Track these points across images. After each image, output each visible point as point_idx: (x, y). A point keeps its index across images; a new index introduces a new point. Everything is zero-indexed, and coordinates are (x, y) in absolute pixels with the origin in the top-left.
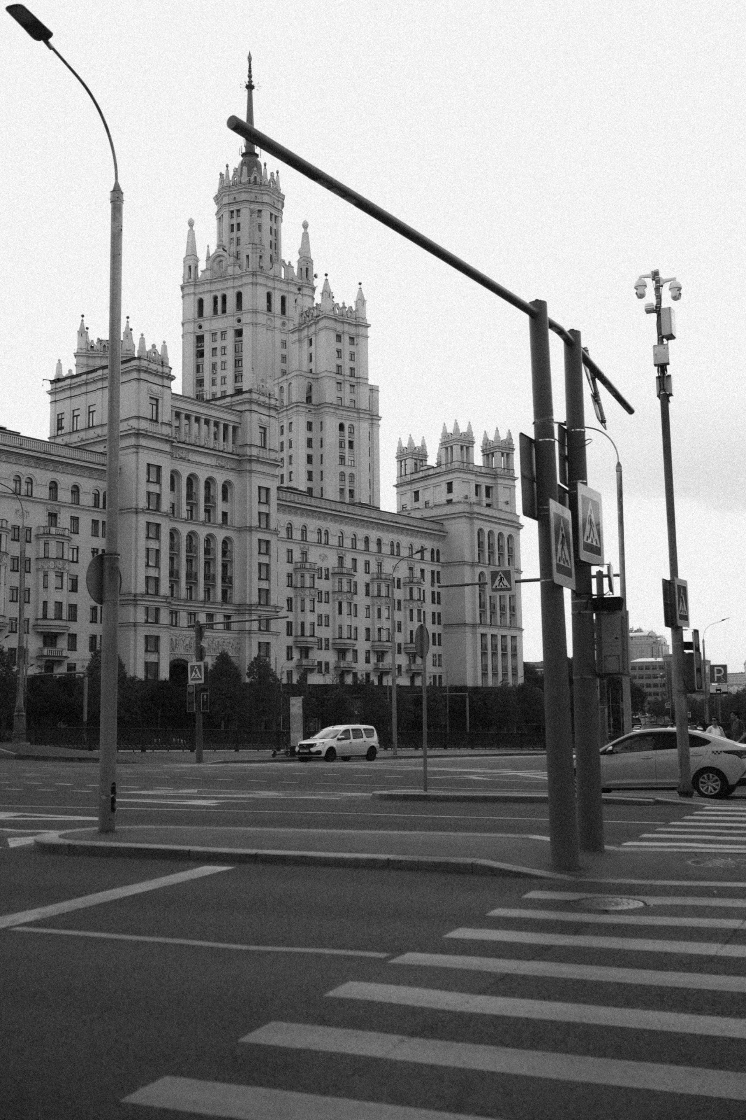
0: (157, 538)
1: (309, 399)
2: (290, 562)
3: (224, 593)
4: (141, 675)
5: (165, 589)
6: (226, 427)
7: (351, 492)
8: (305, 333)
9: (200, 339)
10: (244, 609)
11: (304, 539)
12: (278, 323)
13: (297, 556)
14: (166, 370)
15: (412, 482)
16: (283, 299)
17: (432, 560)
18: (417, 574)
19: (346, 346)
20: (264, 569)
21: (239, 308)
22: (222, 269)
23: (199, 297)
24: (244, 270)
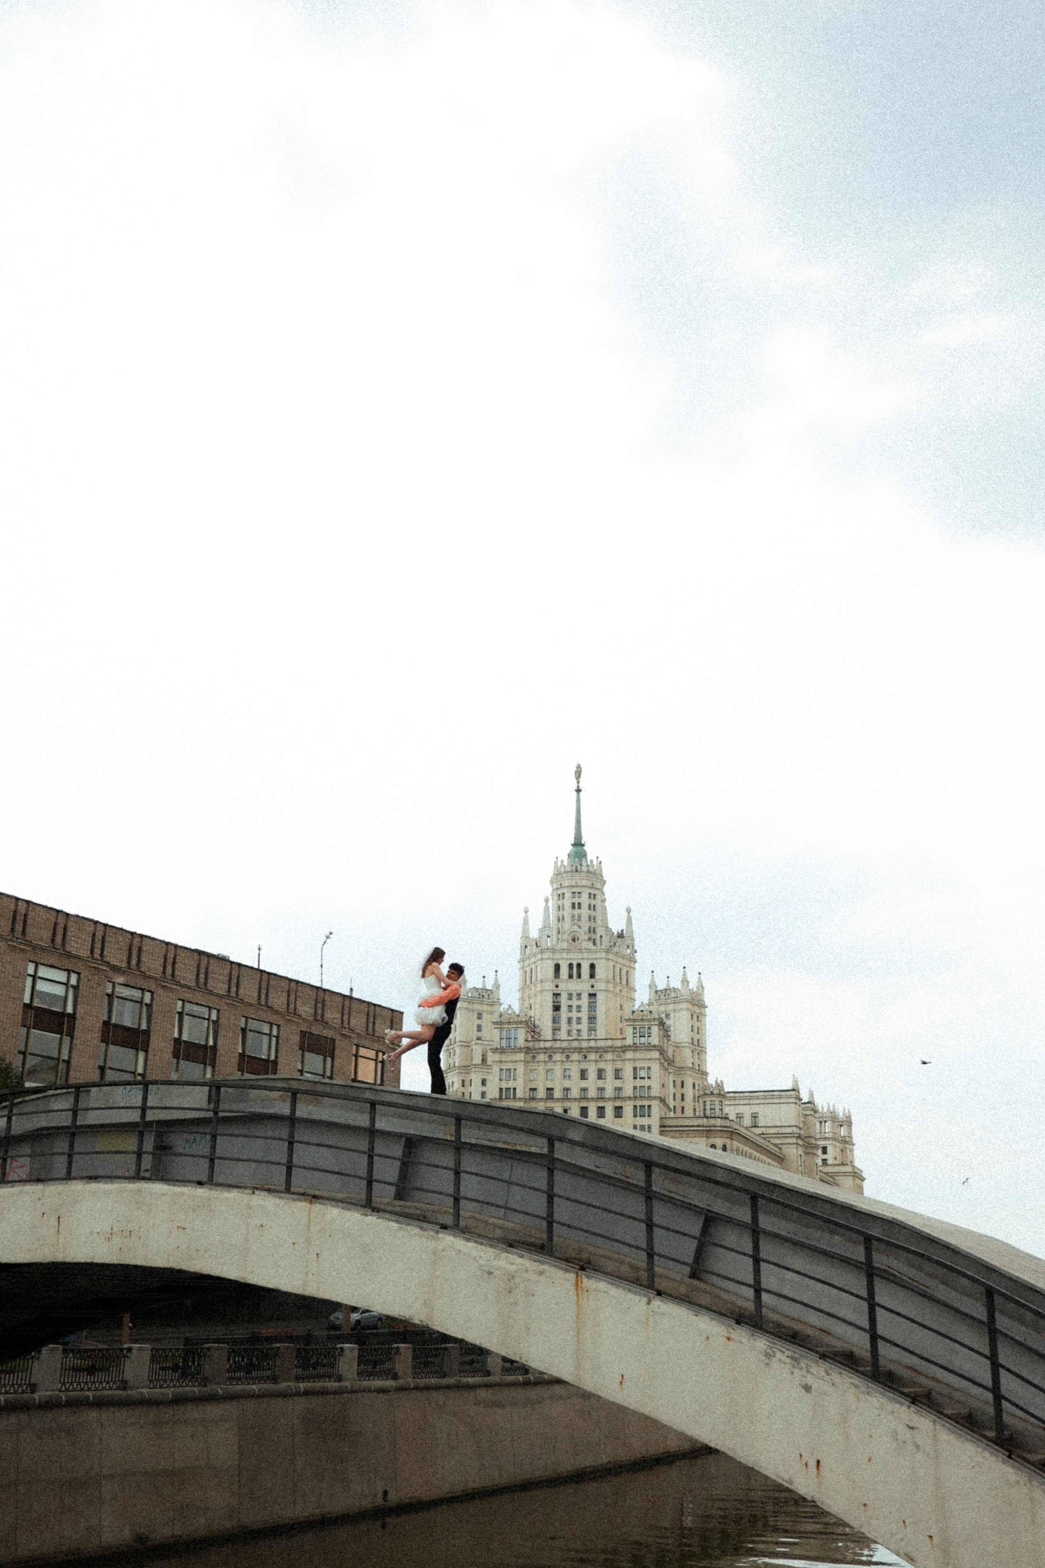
21: (592, 976)
22: (577, 942)
23: (555, 962)
24: (599, 947)
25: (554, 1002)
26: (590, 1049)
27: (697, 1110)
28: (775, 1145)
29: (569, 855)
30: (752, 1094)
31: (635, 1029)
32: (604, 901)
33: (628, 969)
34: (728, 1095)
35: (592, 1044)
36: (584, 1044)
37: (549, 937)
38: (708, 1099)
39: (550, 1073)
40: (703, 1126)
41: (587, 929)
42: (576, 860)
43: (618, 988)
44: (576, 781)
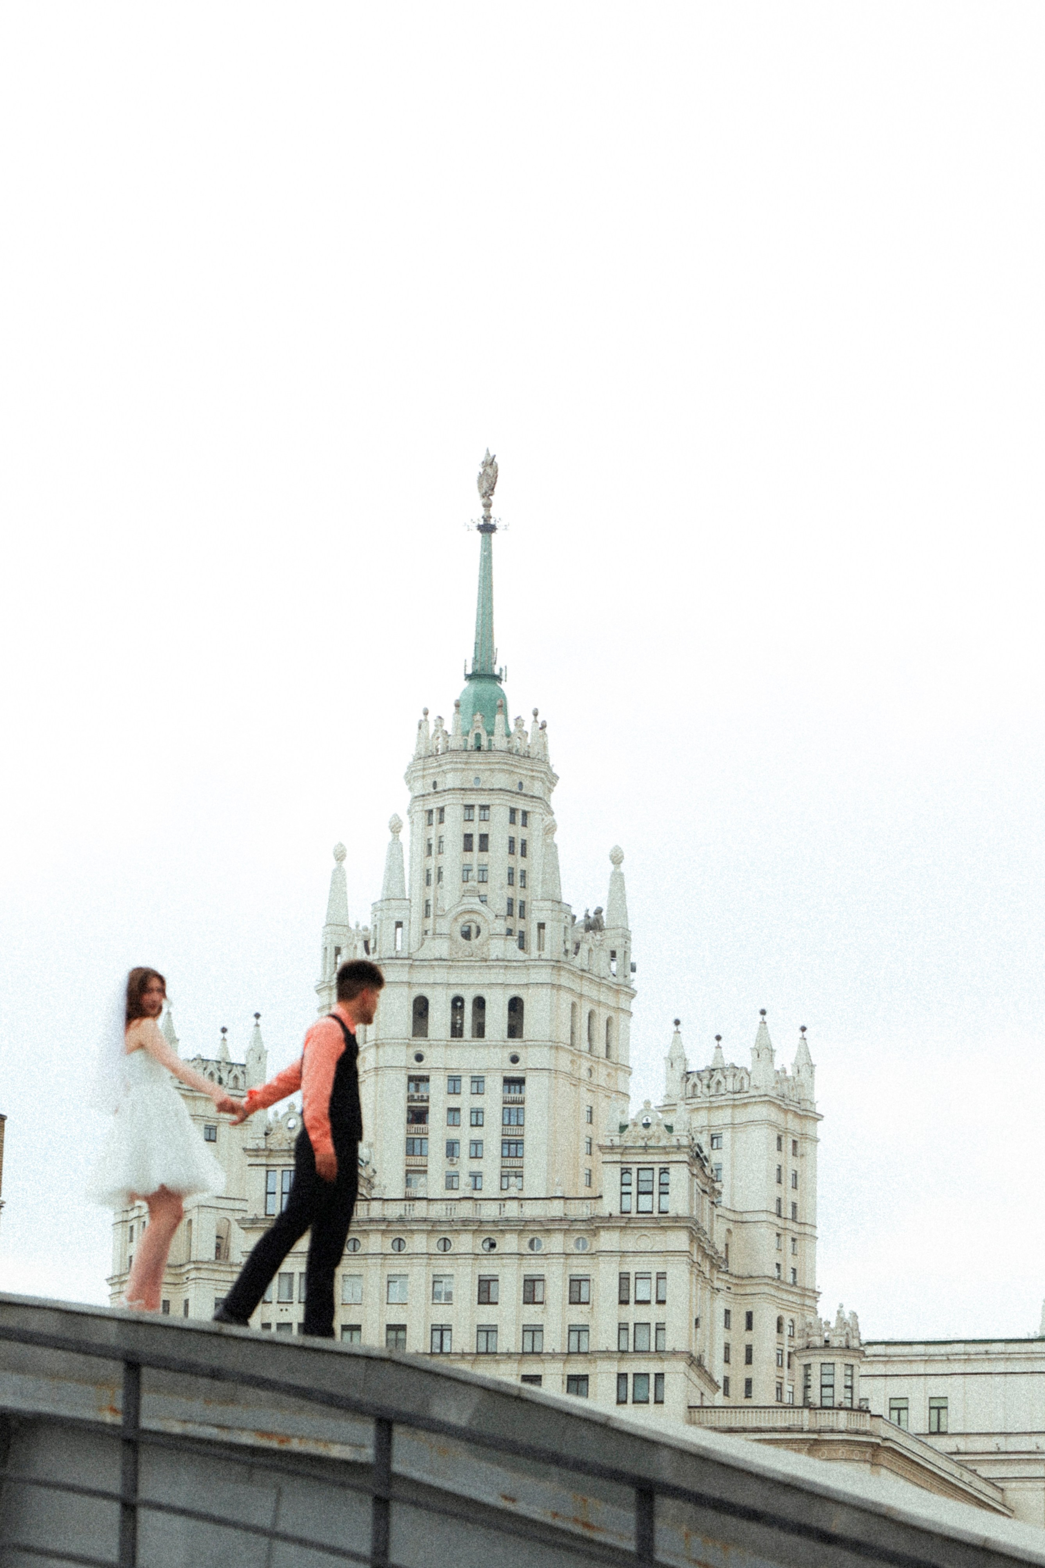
9: (416, 1083)
19: (788, 1159)
21: (515, 1030)
22: (475, 942)
23: (417, 992)
24: (535, 954)
25: (410, 1099)
26: (505, 1225)
27: (787, 1388)
28: (986, 1480)
29: (457, 706)
30: (932, 1349)
31: (625, 1171)
32: (550, 830)
33: (613, 1014)
34: (870, 1350)
35: (512, 1210)
36: (490, 1211)
37: (399, 924)
38: (816, 1360)
39: (395, 1288)
40: (801, 1431)
41: (502, 907)
42: (478, 717)
43: (586, 1065)
44: (479, 501)
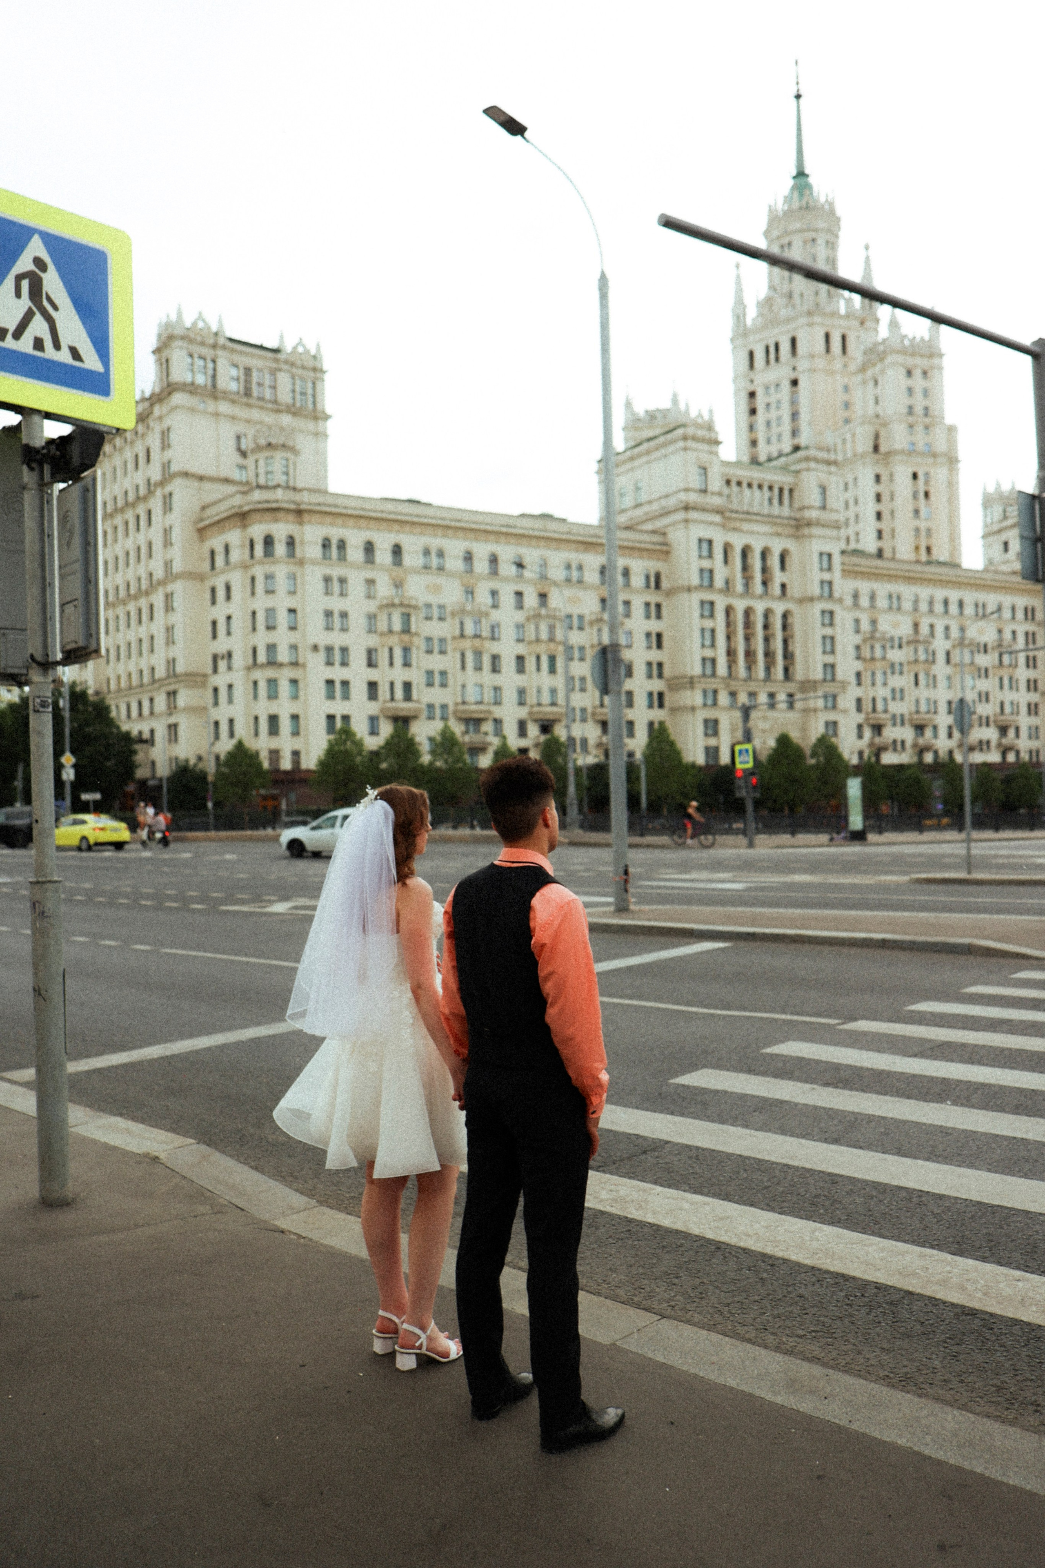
0: (712, 615)
1: (876, 448)
2: (857, 631)
3: (786, 670)
4: (700, 759)
5: (722, 669)
6: (781, 490)
7: (928, 549)
8: (869, 373)
9: (752, 395)
10: (808, 686)
11: (873, 606)
12: (838, 365)
13: (865, 626)
14: (713, 435)
15: (1000, 531)
16: (844, 338)
17: (1026, 618)
18: (1007, 636)
19: (918, 382)
20: (828, 642)
23: (749, 348)
25: (749, 404)
29: (788, 193)
42: (797, 197)
